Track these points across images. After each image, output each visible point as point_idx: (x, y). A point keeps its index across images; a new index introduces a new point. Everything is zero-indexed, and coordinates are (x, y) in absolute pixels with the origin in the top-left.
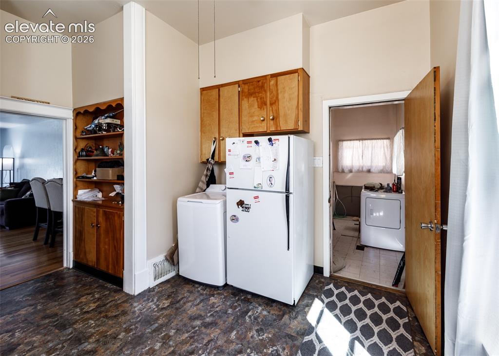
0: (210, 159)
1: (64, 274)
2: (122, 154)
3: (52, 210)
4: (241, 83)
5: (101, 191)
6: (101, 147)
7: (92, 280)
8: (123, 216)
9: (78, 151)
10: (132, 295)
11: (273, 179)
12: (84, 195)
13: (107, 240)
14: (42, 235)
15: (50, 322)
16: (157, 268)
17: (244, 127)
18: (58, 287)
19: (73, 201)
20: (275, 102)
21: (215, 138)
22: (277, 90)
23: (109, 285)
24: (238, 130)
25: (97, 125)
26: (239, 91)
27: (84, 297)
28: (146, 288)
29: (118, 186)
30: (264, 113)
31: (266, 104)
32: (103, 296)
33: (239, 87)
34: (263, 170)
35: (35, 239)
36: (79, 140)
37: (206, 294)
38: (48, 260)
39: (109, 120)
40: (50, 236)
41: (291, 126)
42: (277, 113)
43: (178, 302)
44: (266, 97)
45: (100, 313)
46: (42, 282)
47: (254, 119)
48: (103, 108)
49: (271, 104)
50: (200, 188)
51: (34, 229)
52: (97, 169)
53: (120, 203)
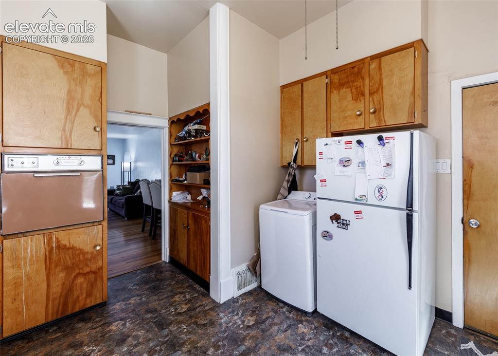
0: (292, 163)
1: (162, 268)
2: (208, 159)
3: (154, 207)
4: (329, 73)
5: (190, 193)
6: (190, 152)
7: (183, 278)
8: (210, 220)
9: (172, 156)
10: (218, 303)
11: (385, 190)
12: (177, 197)
13: (195, 242)
14: (148, 228)
15: (151, 318)
16: (240, 278)
17: (333, 124)
18: (158, 280)
19: (169, 202)
20: (377, 89)
21: (298, 139)
22: (381, 75)
23: (197, 287)
24: (326, 128)
25: (187, 132)
26: (327, 83)
27: (177, 296)
28: (230, 297)
29: (204, 190)
30: (361, 106)
31: (363, 94)
32: (193, 298)
33: (327, 78)
34: (369, 178)
35: (143, 230)
36: (172, 146)
37: (293, 318)
38: (152, 251)
39: (197, 127)
40: (153, 228)
41: (403, 119)
42: (380, 104)
43: (264, 322)
44: (364, 86)
45: (191, 317)
46: (147, 273)
47: (347, 115)
48: (192, 115)
49: (371, 94)
50: (281, 194)
51: (142, 221)
52: (187, 173)
53: (206, 207)
